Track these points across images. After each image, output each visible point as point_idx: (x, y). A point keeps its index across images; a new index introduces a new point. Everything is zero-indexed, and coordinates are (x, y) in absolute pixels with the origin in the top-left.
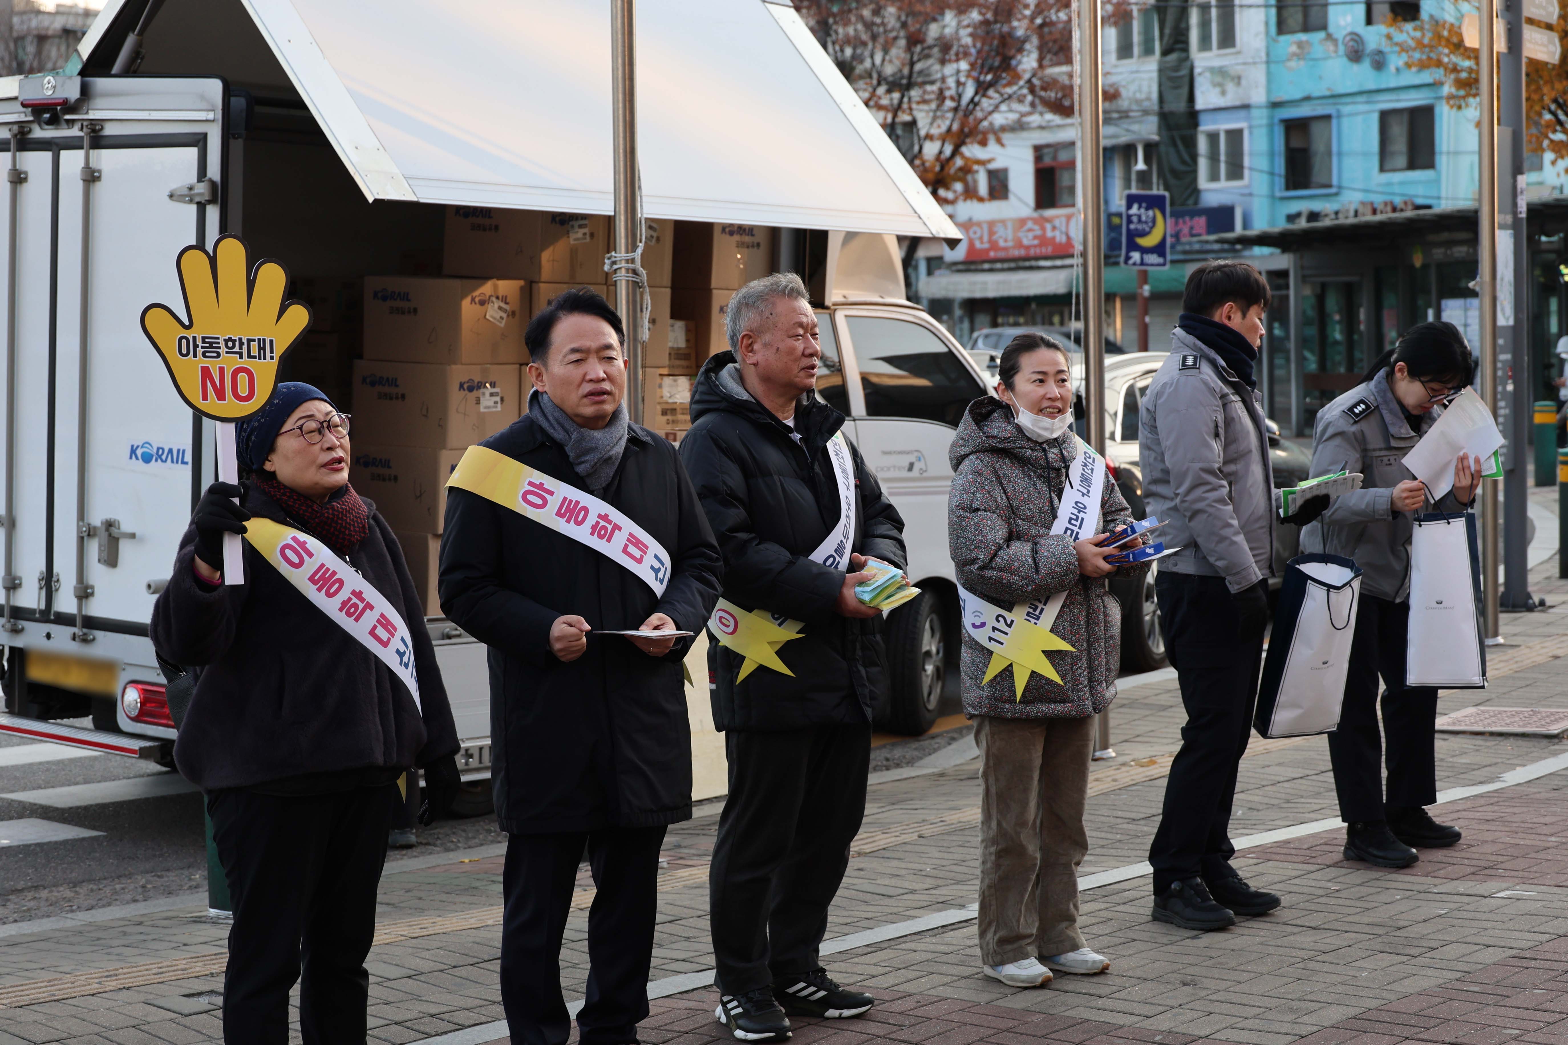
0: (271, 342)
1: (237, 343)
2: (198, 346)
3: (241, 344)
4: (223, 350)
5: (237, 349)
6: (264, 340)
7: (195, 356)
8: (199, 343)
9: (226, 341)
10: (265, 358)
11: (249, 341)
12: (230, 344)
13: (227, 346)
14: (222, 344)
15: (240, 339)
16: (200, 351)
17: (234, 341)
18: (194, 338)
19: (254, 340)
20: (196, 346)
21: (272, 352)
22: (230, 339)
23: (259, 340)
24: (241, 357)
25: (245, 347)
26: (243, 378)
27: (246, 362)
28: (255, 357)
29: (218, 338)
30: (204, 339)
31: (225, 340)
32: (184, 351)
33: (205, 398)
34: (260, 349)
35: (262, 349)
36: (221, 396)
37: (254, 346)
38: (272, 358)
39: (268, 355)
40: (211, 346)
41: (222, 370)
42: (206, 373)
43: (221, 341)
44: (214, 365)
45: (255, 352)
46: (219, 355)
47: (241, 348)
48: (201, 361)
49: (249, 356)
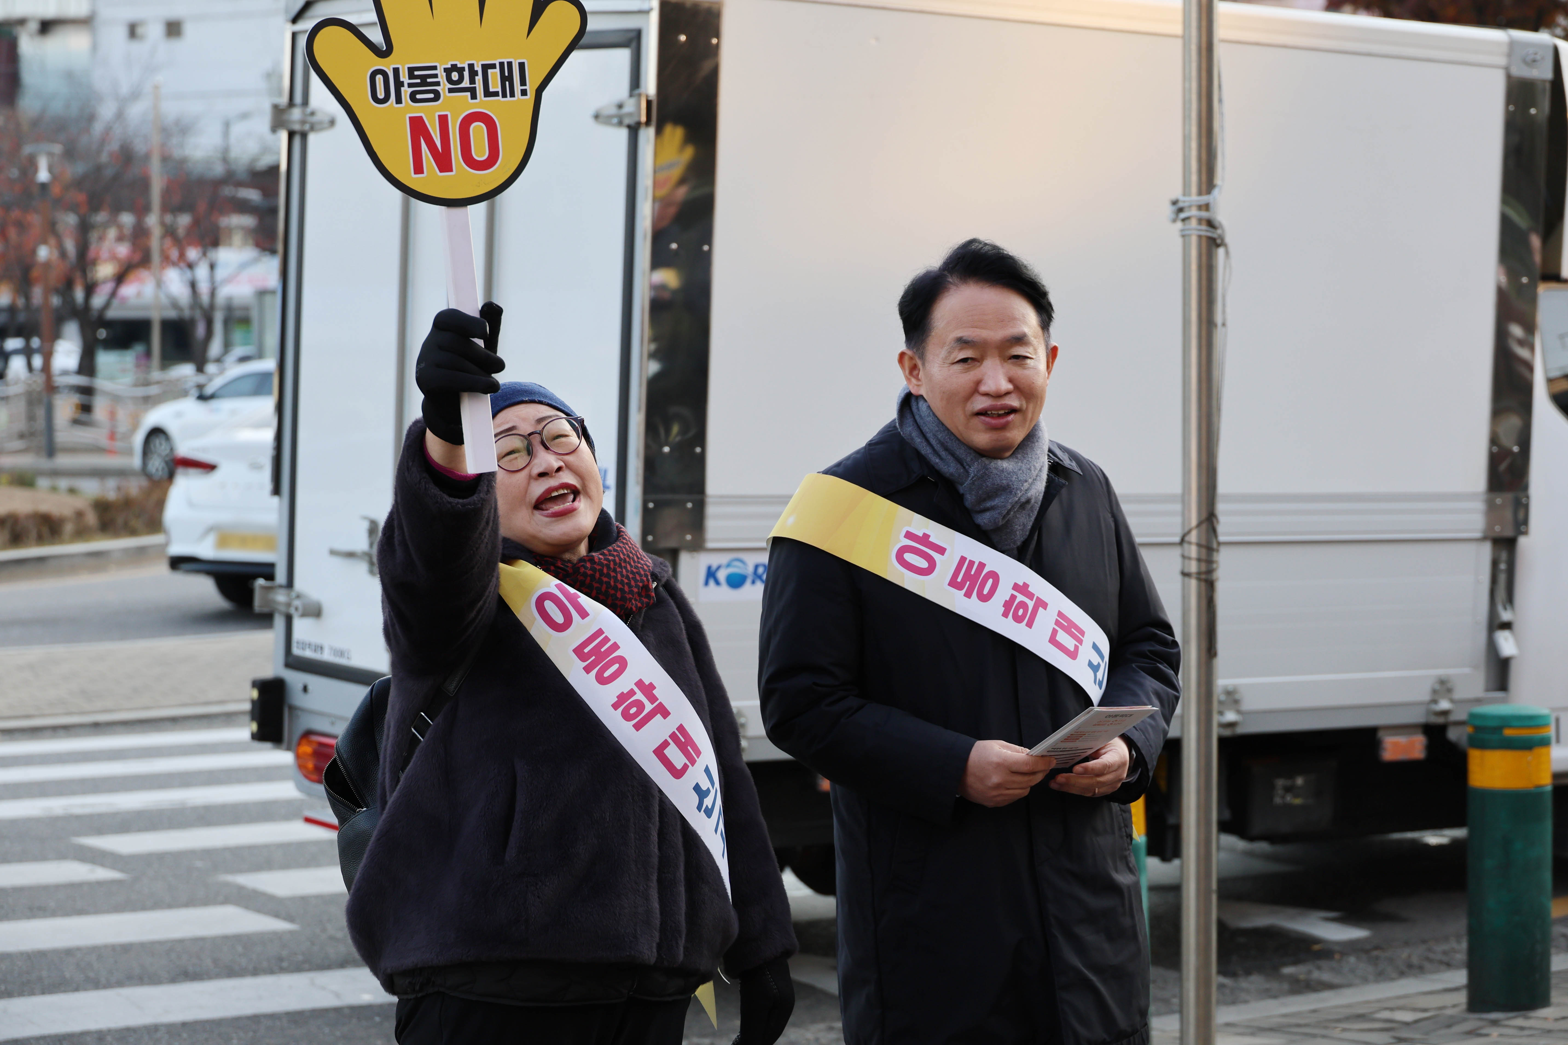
0: (522, 66)
1: (466, 74)
2: (402, 84)
3: (473, 73)
4: (444, 87)
5: (466, 83)
6: (510, 64)
7: (399, 100)
8: (404, 78)
9: (448, 71)
10: (512, 95)
11: (486, 68)
12: (455, 76)
13: (449, 80)
14: (442, 77)
15: (471, 66)
16: (406, 91)
17: (461, 71)
18: (396, 71)
19: (493, 66)
20: (399, 84)
21: (523, 82)
22: (454, 68)
23: (502, 64)
24: (474, 97)
25: (479, 79)
26: (478, 130)
27: (482, 104)
28: (496, 94)
29: (435, 68)
30: (411, 70)
31: (446, 70)
32: (381, 95)
33: (418, 169)
34: (503, 79)
35: (507, 79)
36: (444, 164)
37: (494, 75)
38: (524, 93)
39: (518, 88)
40: (424, 83)
41: (443, 120)
42: (418, 126)
43: (440, 72)
44: (429, 113)
45: (495, 85)
46: (437, 97)
47: (472, 81)
48: (411, 109)
49: (488, 93)
